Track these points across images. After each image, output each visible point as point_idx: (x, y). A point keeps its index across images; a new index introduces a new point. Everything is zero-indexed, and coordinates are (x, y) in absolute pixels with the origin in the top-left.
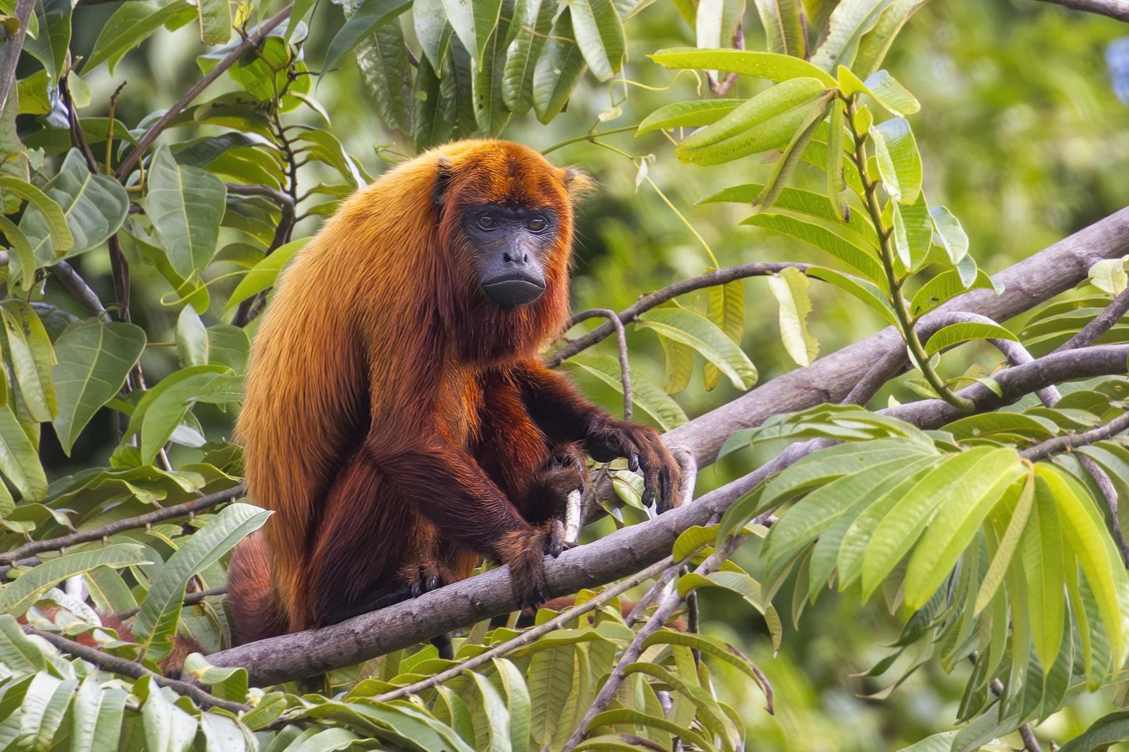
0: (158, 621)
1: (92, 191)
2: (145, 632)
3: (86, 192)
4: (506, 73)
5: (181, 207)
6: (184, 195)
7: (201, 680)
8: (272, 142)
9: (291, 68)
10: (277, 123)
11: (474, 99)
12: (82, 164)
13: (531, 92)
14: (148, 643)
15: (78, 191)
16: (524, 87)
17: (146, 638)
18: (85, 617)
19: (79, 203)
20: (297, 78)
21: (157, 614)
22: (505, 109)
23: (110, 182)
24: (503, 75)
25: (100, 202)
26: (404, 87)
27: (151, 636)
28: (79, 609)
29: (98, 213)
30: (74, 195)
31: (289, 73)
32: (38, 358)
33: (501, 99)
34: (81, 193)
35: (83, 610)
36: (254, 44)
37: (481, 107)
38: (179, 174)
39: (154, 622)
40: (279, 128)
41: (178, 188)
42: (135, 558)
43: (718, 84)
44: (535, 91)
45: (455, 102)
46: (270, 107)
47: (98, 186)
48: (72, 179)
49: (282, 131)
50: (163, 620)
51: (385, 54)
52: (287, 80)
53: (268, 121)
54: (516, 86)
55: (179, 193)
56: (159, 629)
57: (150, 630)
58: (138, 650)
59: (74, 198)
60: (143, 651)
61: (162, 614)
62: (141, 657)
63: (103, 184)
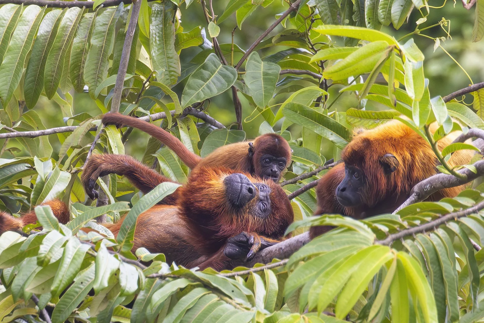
0: (127, 234)
1: (221, 72)
2: (122, 239)
3: (218, 72)
4: (380, 8)
5: (261, 78)
6: (263, 73)
7: (142, 260)
8: (310, 51)
9: (312, 17)
10: (310, 43)
11: (366, 20)
12: (217, 61)
13: (390, 15)
14: (123, 244)
15: (215, 71)
16: (388, 13)
17: (122, 242)
18: (106, 234)
19: (215, 76)
20: (315, 21)
21: (127, 231)
22: (380, 23)
23: (230, 68)
24: (378, 8)
25: (224, 76)
26: (338, 16)
27: (124, 241)
28: (104, 231)
29: (223, 81)
30: (213, 73)
31: (311, 20)
32: (193, 139)
33: (378, 19)
34: (216, 72)
35: (105, 231)
36: (295, 8)
37: (369, 23)
38: (262, 65)
39: (125, 235)
40: (311, 45)
41: (261, 71)
42: (125, 208)
43: (467, 4)
44: (392, 15)
45: (360, 23)
46: (305, 35)
47: (224, 70)
48: (211, 66)
49: (312, 46)
50: (129, 234)
51: (330, 2)
52: (311, 22)
53: (306, 41)
54: (384, 13)
55: (260, 73)
56: (127, 238)
57: (124, 238)
58: (118, 247)
59: (213, 75)
60: (121, 248)
61: (129, 231)
62: (120, 250)
63: (227, 69)
